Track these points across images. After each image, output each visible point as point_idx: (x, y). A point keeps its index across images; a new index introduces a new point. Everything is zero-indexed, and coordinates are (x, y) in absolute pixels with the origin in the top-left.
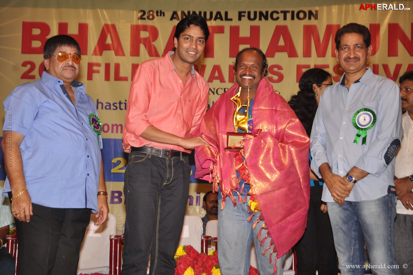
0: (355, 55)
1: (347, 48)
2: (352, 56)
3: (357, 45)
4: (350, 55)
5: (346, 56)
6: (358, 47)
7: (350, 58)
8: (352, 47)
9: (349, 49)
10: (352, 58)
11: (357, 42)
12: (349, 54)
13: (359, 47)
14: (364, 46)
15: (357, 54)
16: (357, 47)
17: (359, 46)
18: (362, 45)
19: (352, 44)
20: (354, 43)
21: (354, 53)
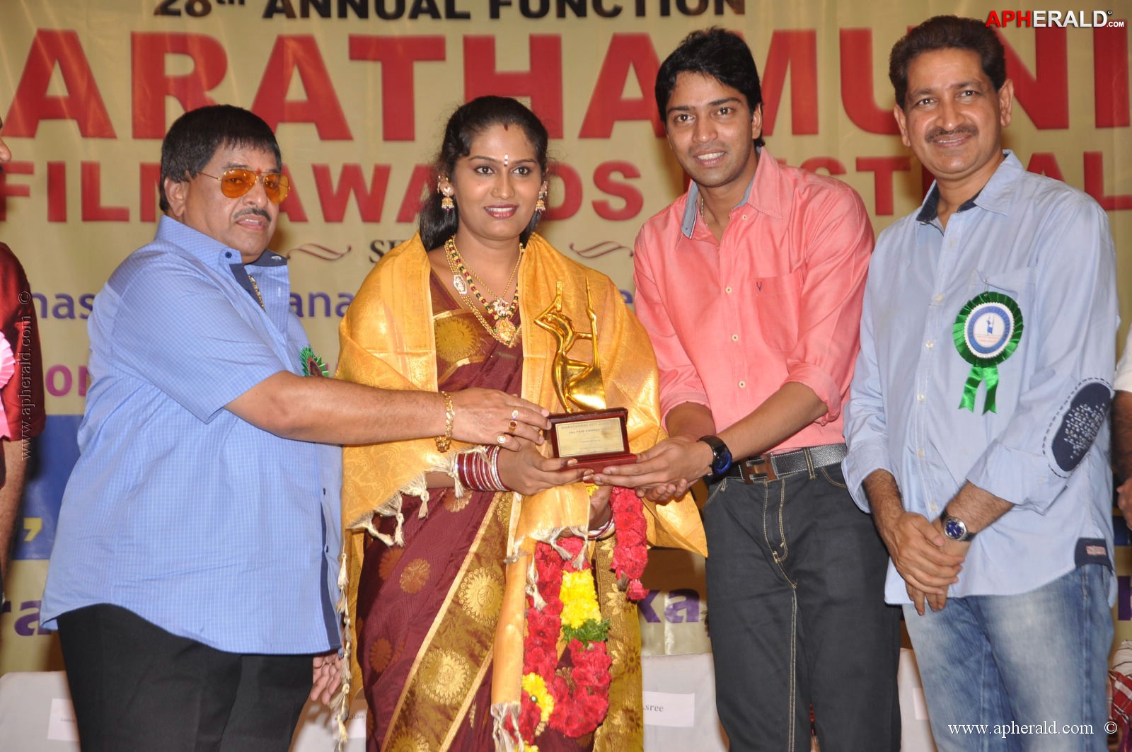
0: (961, 121)
1: (932, 101)
2: (950, 125)
3: (962, 85)
4: (945, 122)
5: (931, 128)
6: (967, 92)
7: (947, 132)
8: (947, 97)
9: (939, 101)
10: (952, 132)
11: (962, 78)
12: (939, 118)
13: (971, 92)
14: (985, 87)
15: (964, 116)
16: (964, 94)
17: (968, 88)
18: (979, 84)
19: (948, 86)
20: (953, 82)
21: (958, 115)
